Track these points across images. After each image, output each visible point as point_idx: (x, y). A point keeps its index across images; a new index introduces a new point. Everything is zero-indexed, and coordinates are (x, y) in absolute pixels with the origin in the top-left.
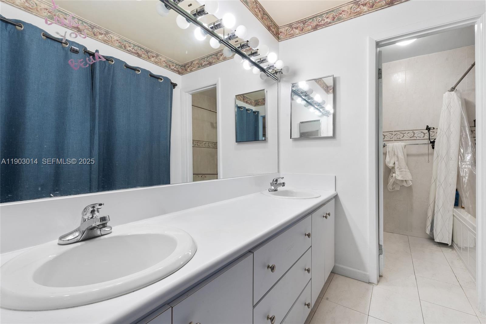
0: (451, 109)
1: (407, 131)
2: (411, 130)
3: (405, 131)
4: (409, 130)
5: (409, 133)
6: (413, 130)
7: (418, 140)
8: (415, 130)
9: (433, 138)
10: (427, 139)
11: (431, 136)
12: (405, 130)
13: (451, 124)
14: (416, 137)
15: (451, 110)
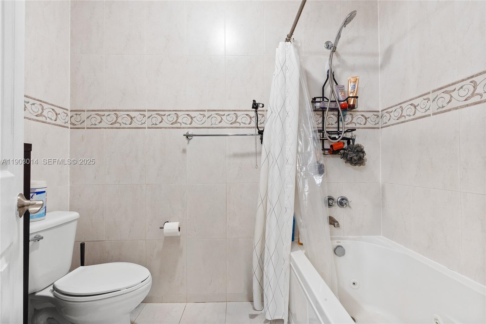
0: (287, 71)
1: (227, 111)
2: (233, 111)
3: (223, 111)
4: (230, 111)
5: (229, 115)
6: (235, 111)
7: (243, 128)
8: (238, 111)
9: (262, 125)
10: (254, 128)
11: (259, 123)
12: (224, 109)
13: (287, 98)
14: (240, 124)
15: (287, 74)
